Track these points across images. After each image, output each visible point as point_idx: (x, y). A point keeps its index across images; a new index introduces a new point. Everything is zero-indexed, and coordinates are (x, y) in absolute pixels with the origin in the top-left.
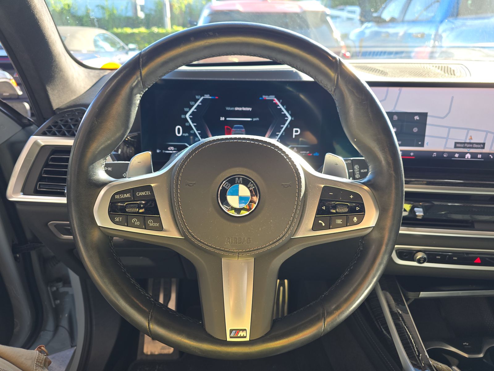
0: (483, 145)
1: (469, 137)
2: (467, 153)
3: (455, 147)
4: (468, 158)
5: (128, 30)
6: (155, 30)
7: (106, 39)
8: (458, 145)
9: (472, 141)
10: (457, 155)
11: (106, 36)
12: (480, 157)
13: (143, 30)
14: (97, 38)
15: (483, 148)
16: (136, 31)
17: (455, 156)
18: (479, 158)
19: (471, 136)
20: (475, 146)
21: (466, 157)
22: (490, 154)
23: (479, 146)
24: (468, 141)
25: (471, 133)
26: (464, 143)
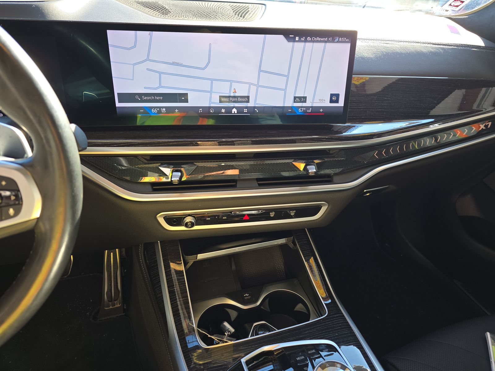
0: (247, 99)
1: (233, 91)
2: (233, 107)
3: (220, 102)
4: (234, 113)
8: (223, 99)
9: (236, 95)
10: (223, 111)
12: (246, 111)
15: (248, 102)
17: (222, 111)
18: (246, 113)
19: (235, 89)
20: (240, 99)
21: (233, 112)
22: (255, 107)
23: (244, 100)
24: (232, 95)
25: (235, 85)
26: (229, 97)
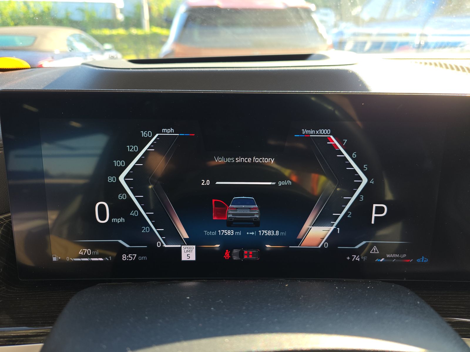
5: (107, 32)
6: (134, 31)
7: (83, 40)
11: (83, 37)
13: (121, 31)
14: (72, 39)
16: (114, 32)
